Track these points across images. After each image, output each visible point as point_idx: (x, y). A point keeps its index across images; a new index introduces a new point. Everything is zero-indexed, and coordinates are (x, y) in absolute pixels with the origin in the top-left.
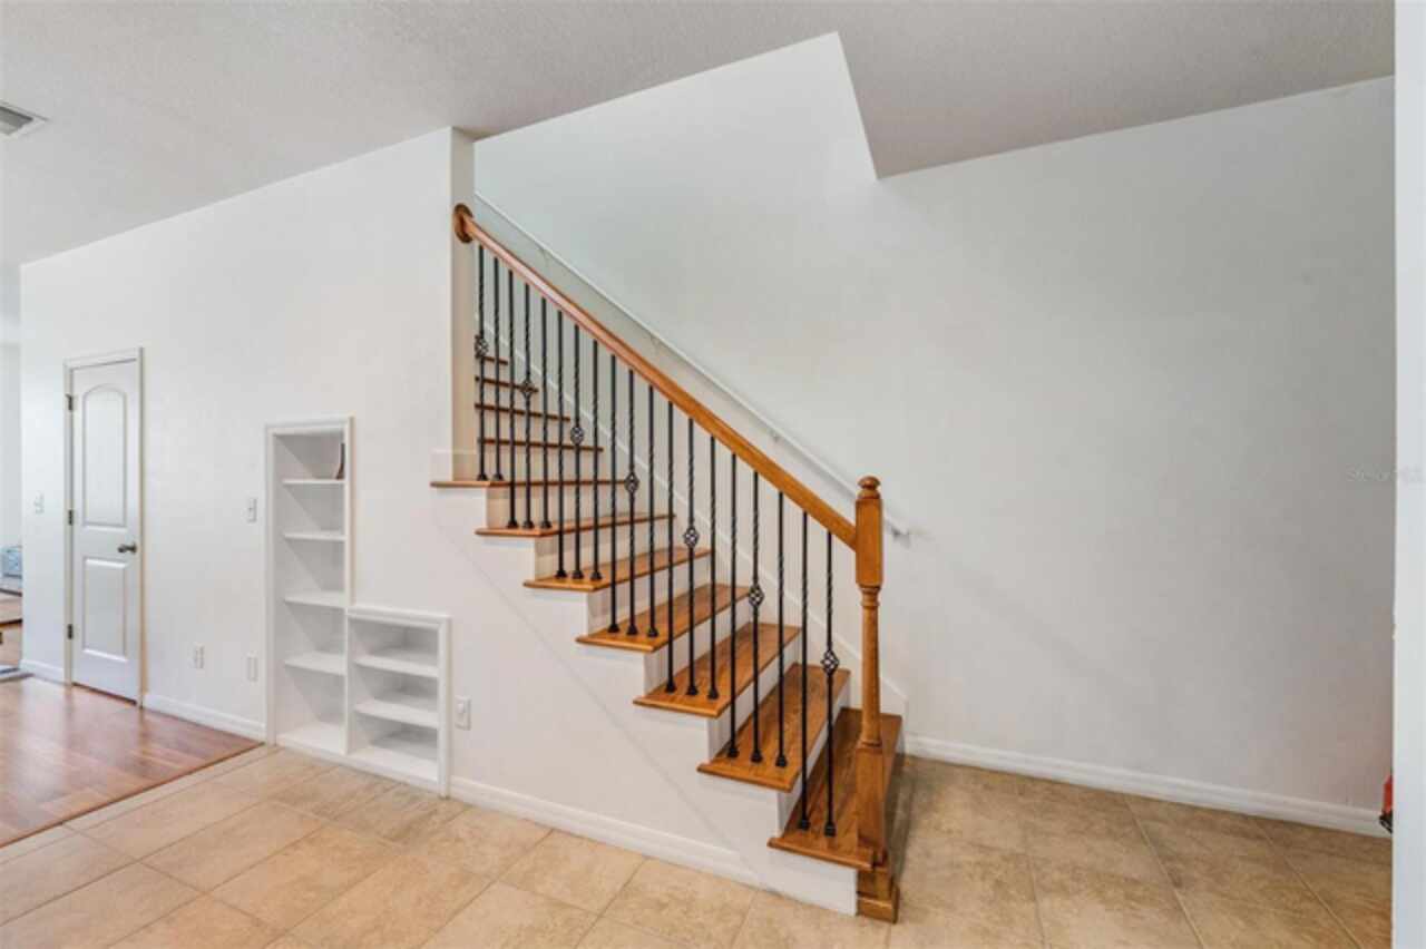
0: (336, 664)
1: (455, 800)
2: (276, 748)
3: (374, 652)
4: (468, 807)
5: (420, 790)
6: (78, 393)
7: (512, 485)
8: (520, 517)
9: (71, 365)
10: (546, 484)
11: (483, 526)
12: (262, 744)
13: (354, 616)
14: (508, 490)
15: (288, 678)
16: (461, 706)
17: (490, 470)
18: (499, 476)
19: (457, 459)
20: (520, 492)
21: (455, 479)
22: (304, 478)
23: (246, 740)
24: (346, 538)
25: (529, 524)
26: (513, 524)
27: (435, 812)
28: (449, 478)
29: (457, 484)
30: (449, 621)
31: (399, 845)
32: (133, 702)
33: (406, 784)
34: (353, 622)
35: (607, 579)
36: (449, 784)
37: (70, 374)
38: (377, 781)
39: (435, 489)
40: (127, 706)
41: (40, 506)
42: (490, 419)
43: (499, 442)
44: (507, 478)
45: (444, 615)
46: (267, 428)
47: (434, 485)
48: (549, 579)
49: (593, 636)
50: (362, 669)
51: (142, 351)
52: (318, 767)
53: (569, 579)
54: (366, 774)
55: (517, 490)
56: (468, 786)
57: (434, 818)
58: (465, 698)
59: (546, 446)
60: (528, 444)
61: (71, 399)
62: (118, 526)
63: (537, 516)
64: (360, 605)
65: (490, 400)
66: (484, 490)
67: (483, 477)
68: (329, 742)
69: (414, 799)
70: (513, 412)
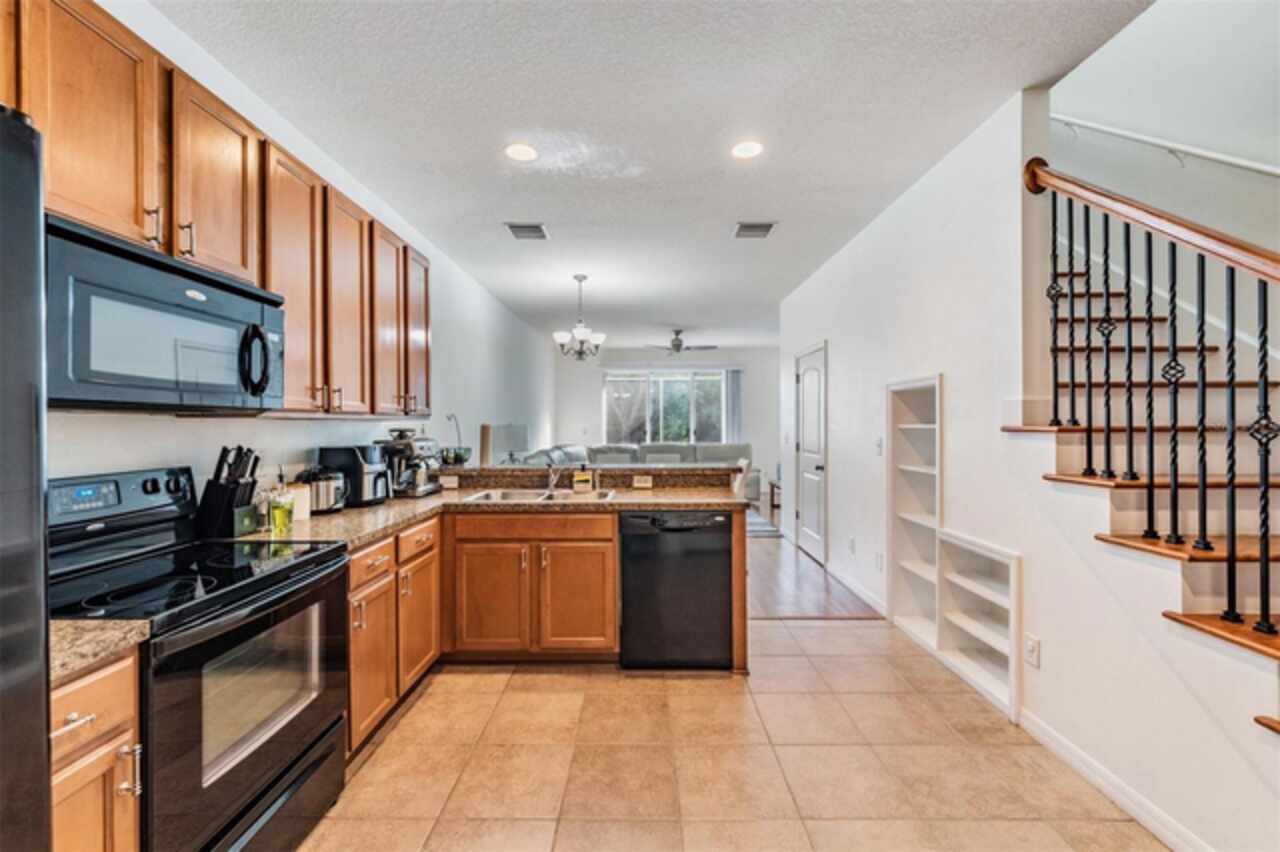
0: (931, 574)
1: (1024, 731)
2: (892, 626)
3: (961, 572)
4: (1035, 743)
5: (994, 706)
6: (801, 372)
7: (1089, 431)
8: (1099, 465)
9: (798, 356)
10: (1131, 430)
11: (1052, 471)
12: (883, 619)
13: (945, 538)
14: (1084, 435)
15: (901, 577)
16: (1030, 643)
17: (1064, 415)
18: (1074, 422)
19: (1027, 405)
20: (1099, 439)
21: (1025, 424)
22: (913, 423)
23: (875, 612)
24: (936, 472)
25: (1110, 474)
26: (1090, 472)
27: (1001, 730)
28: (1018, 422)
29: (1027, 428)
30: (1019, 560)
31: (960, 736)
32: (821, 565)
33: (981, 695)
34: (943, 542)
35: (1221, 550)
36: (1019, 714)
37: (798, 361)
38: (957, 681)
39: (1006, 434)
40: (818, 567)
41: (787, 439)
42: (1064, 361)
43: (1074, 386)
44: (1083, 423)
45: (1016, 553)
46: (888, 386)
47: (1005, 430)
48: (1134, 538)
49: (1185, 616)
50: (952, 585)
51: (826, 342)
52: (917, 651)
53: (1162, 542)
54: (952, 673)
55: (1094, 436)
56: (1036, 723)
57: (999, 734)
58: (1037, 639)
59: (1130, 386)
60: (1109, 386)
61: (798, 377)
62: (814, 453)
63: (1120, 465)
64: (947, 530)
65: (1063, 342)
66: (1053, 436)
67: (1056, 422)
68: (925, 634)
69: (985, 711)
70: (1090, 350)
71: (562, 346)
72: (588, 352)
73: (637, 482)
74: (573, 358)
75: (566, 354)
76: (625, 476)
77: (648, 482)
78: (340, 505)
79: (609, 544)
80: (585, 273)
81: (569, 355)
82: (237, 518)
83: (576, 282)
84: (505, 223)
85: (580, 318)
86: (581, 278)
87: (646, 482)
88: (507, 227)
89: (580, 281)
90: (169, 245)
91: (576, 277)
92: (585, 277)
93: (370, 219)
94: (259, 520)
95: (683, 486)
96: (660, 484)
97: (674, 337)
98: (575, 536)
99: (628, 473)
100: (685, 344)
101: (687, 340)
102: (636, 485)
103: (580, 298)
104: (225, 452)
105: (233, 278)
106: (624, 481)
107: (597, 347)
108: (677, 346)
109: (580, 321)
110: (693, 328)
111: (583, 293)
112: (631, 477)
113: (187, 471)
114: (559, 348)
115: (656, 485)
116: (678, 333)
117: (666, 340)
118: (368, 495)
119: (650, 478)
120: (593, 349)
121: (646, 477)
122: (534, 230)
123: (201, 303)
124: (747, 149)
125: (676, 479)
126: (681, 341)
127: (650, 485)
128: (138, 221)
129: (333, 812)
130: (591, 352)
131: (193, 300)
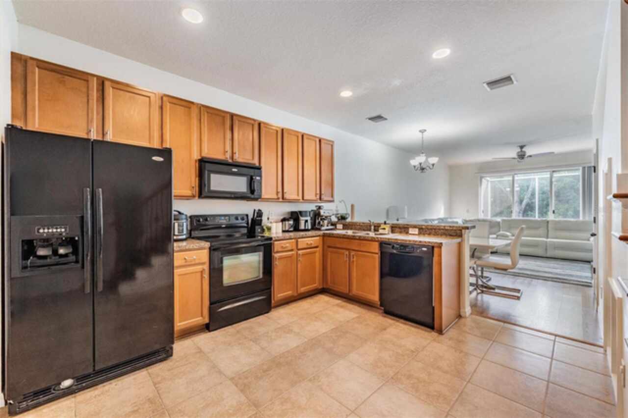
71: (415, 167)
72: (428, 168)
73: (411, 231)
74: (419, 171)
75: (416, 170)
76: (405, 228)
77: (416, 231)
78: (292, 229)
79: (377, 255)
80: (425, 128)
81: (418, 171)
82: (256, 229)
83: (421, 133)
84: (366, 119)
85: (423, 151)
86: (423, 131)
87: (415, 231)
88: (367, 120)
89: (423, 132)
90: (232, 158)
91: (420, 131)
92: (425, 130)
93: (302, 134)
94: (263, 230)
95: (434, 235)
96: (423, 233)
97: (519, 150)
98: (364, 250)
99: (406, 226)
100: (528, 154)
101: (529, 151)
102: (410, 232)
103: (423, 141)
104: (255, 210)
105: (250, 164)
106: (404, 229)
107: (433, 165)
108: (522, 156)
109: (423, 153)
110: (531, 143)
111: (424, 139)
112: (408, 228)
113: (247, 215)
114: (413, 167)
115: (420, 234)
116: (522, 147)
117: (512, 153)
118: (302, 227)
119: (417, 230)
120: (431, 167)
121: (415, 229)
122: (379, 118)
123: (236, 172)
124: (442, 53)
125: (430, 231)
126: (525, 152)
127: (417, 233)
128: (225, 155)
129: (266, 315)
130: (429, 167)
131: (234, 171)
